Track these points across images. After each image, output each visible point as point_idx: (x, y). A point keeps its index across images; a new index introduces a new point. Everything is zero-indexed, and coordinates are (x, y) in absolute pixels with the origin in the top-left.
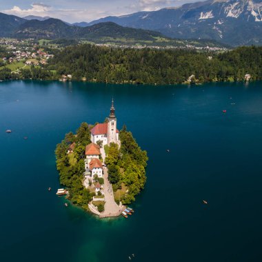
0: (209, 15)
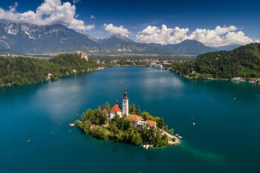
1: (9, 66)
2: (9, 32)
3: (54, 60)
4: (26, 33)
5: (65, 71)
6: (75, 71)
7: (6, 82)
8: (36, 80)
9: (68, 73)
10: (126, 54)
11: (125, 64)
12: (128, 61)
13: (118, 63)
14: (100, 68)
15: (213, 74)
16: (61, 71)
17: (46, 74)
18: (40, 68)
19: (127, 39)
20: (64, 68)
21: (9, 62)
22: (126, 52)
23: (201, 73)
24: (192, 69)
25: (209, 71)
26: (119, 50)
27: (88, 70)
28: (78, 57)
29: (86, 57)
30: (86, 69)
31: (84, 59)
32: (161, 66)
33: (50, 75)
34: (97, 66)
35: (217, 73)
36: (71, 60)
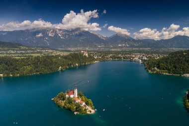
0: (40, 35)
1: (39, 63)
2: (50, 35)
3: (65, 57)
4: (59, 35)
5: (71, 64)
6: (77, 64)
7: (37, 71)
8: (52, 71)
9: (72, 66)
10: (124, 49)
11: (115, 58)
12: (120, 55)
13: (111, 57)
14: (95, 62)
15: (169, 70)
16: (68, 65)
17: (58, 67)
18: (56, 63)
19: (127, 36)
20: (70, 62)
21: (39, 61)
22: (125, 47)
23: (160, 69)
24: (155, 65)
25: (166, 68)
26: (120, 45)
27: (87, 63)
28: (81, 55)
29: (87, 55)
30: (85, 63)
31: (85, 56)
32: (141, 61)
33: (60, 67)
34: (95, 60)
35: (171, 70)
36: (76, 57)
